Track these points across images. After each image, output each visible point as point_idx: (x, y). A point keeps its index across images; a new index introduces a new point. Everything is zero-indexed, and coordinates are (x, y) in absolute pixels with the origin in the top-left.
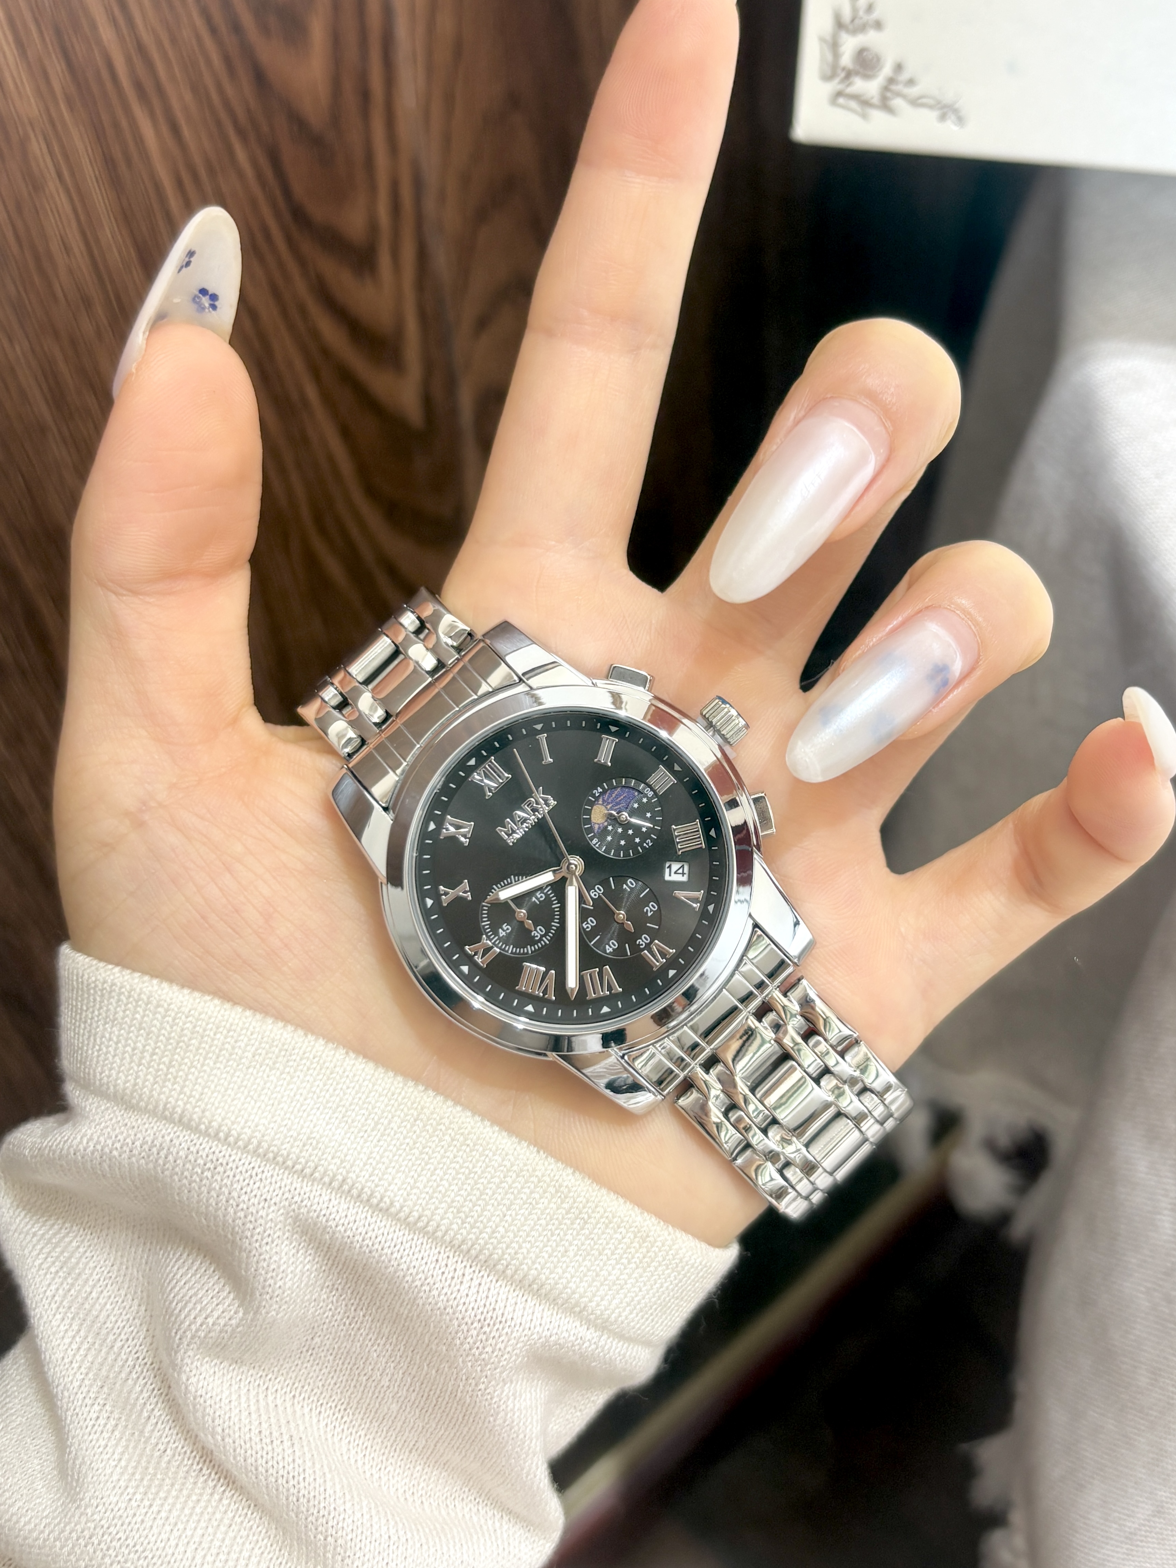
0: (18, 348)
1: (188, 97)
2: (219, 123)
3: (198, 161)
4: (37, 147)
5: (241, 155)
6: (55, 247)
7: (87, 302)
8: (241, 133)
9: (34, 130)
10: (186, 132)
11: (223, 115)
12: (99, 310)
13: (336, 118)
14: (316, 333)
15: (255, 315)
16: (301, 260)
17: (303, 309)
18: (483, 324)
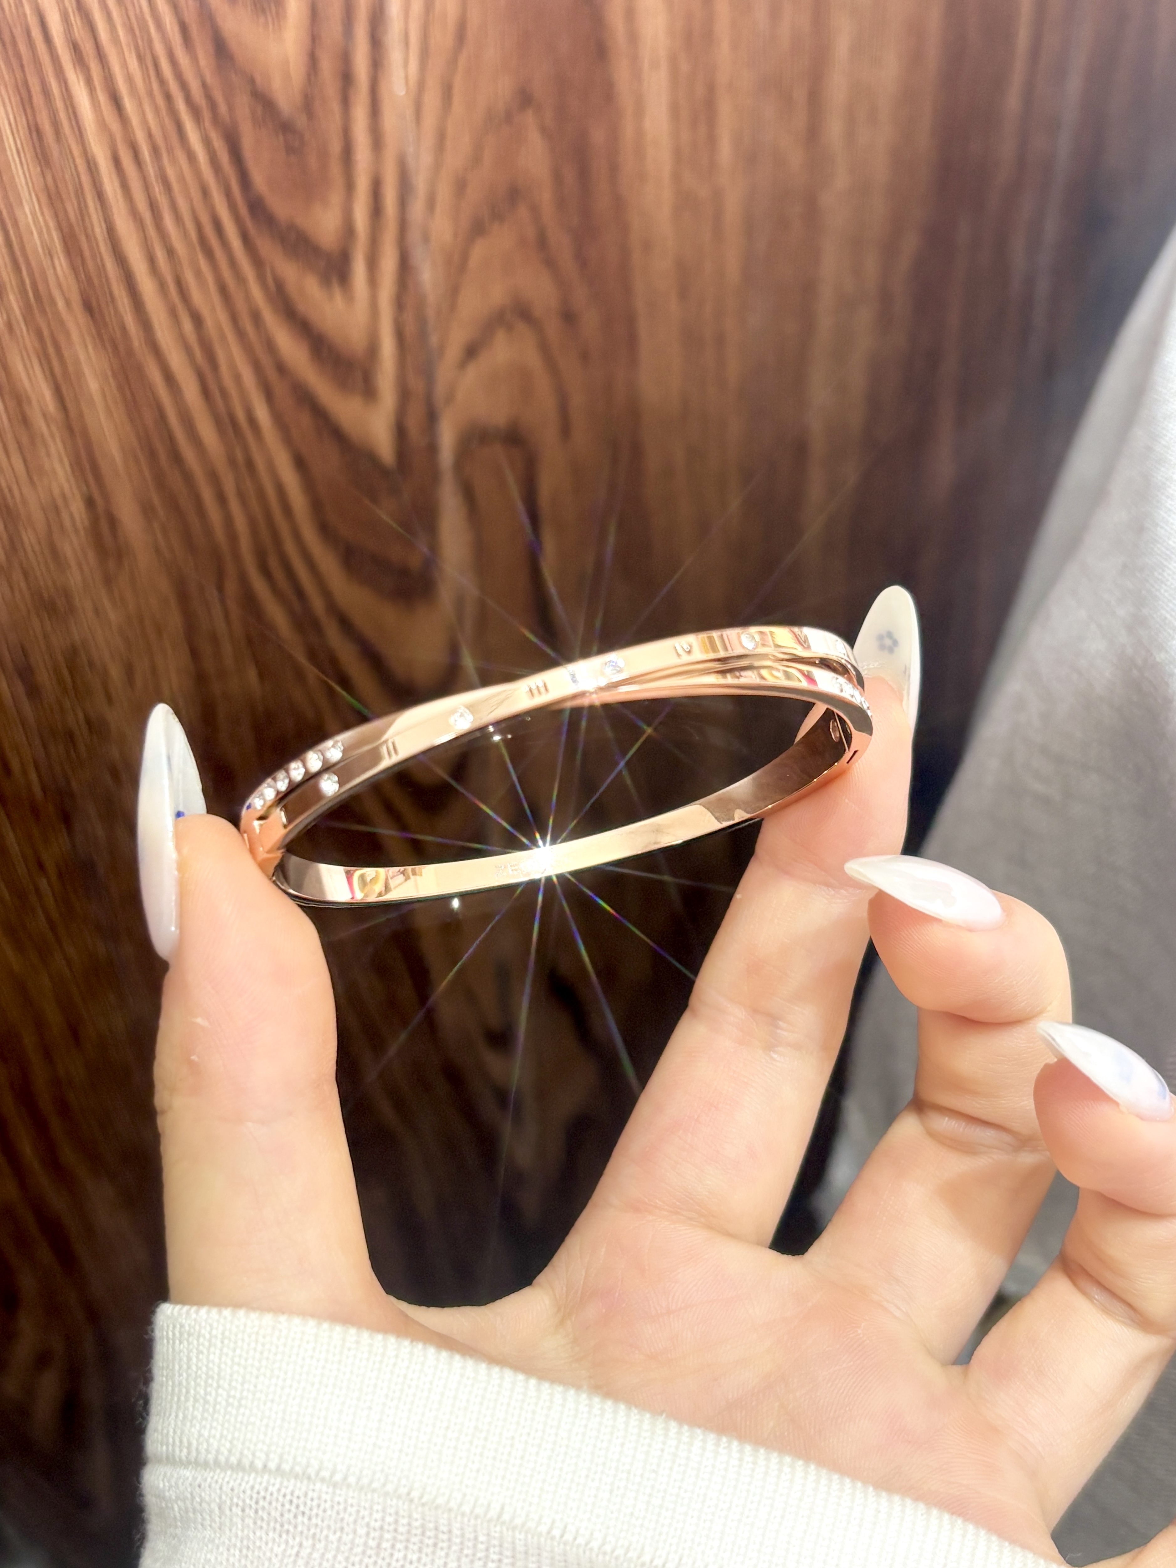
5: (193, 135)
8: (195, 110)
11: (174, 88)
13: (309, 103)
14: (270, 346)
15: (197, 319)
16: (258, 262)
17: (256, 317)
18: (471, 352)
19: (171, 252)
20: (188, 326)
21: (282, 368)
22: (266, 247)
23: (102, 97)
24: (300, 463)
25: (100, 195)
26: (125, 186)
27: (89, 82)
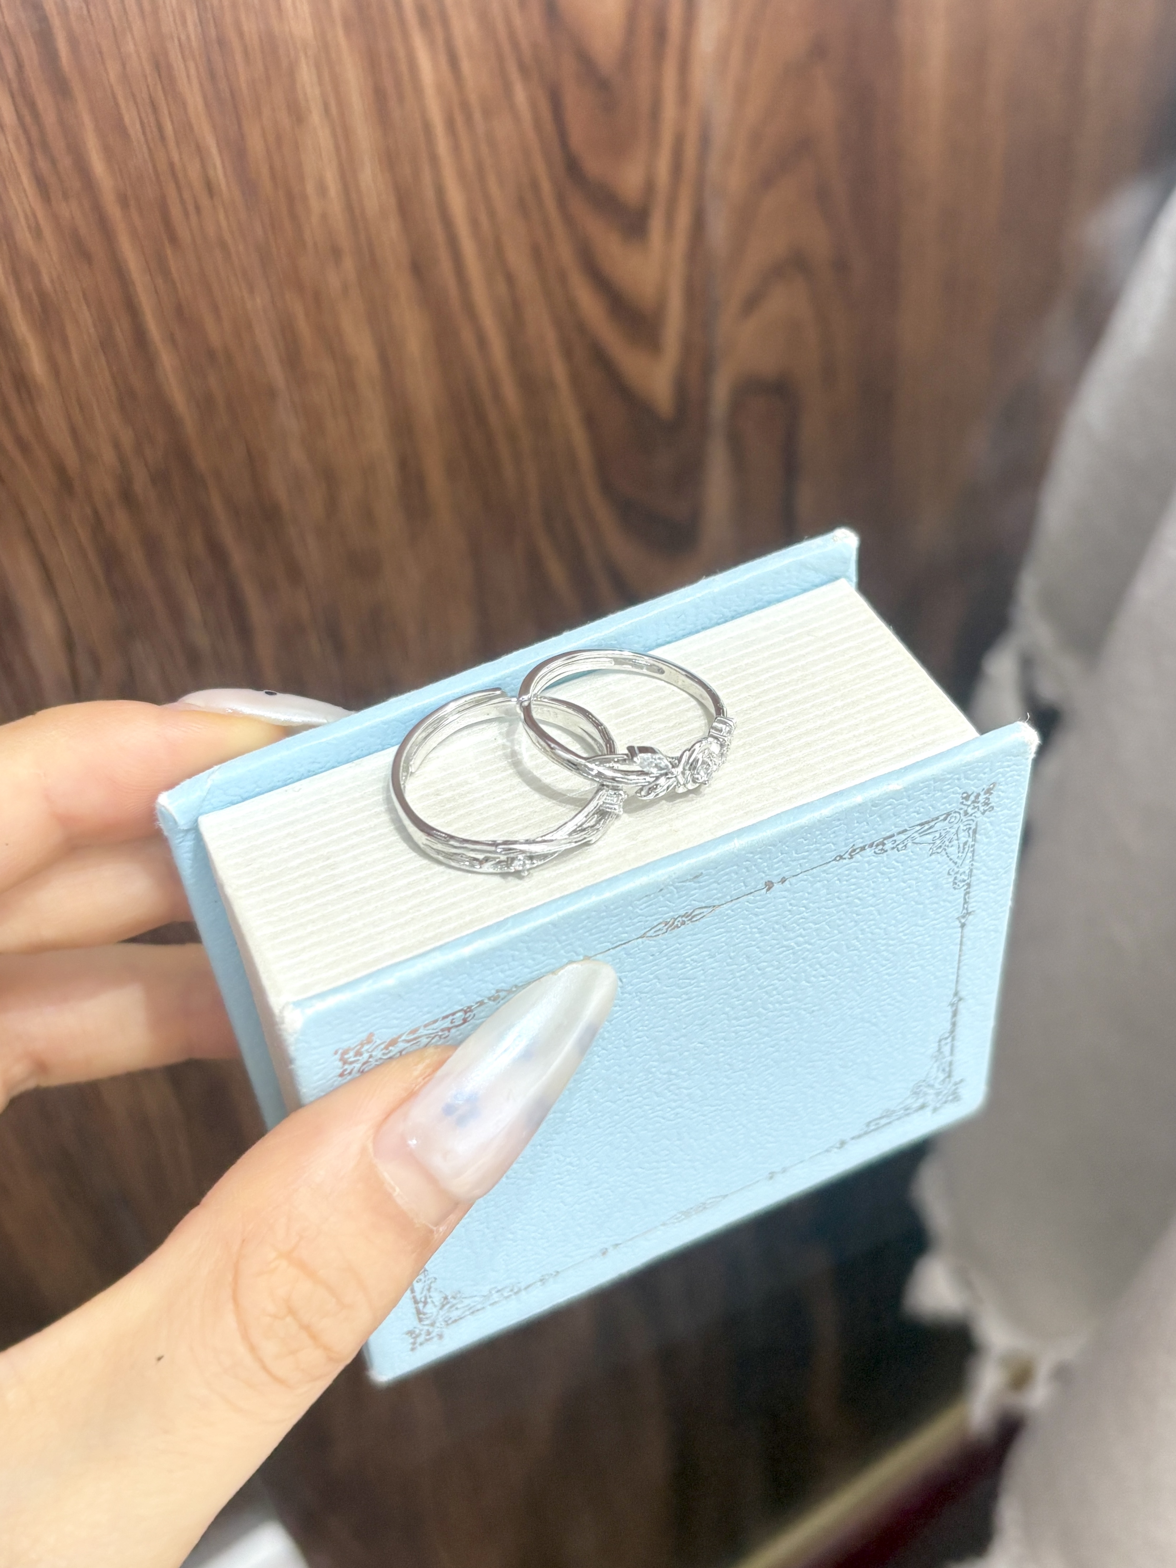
0: (258, 300)
1: (472, 26)
2: (500, 58)
3: (473, 99)
4: (306, 75)
5: (520, 95)
6: (310, 188)
7: (336, 252)
8: (523, 69)
9: (306, 54)
10: (466, 66)
11: (507, 48)
12: (349, 264)
13: (626, 59)
14: (572, 304)
15: (510, 279)
16: (569, 220)
17: (563, 277)
18: (751, 303)
19: (492, 214)
20: (502, 288)
21: (581, 327)
22: (579, 207)
23: (443, 59)
24: (590, 421)
25: (434, 158)
26: (456, 148)
27: (431, 43)
